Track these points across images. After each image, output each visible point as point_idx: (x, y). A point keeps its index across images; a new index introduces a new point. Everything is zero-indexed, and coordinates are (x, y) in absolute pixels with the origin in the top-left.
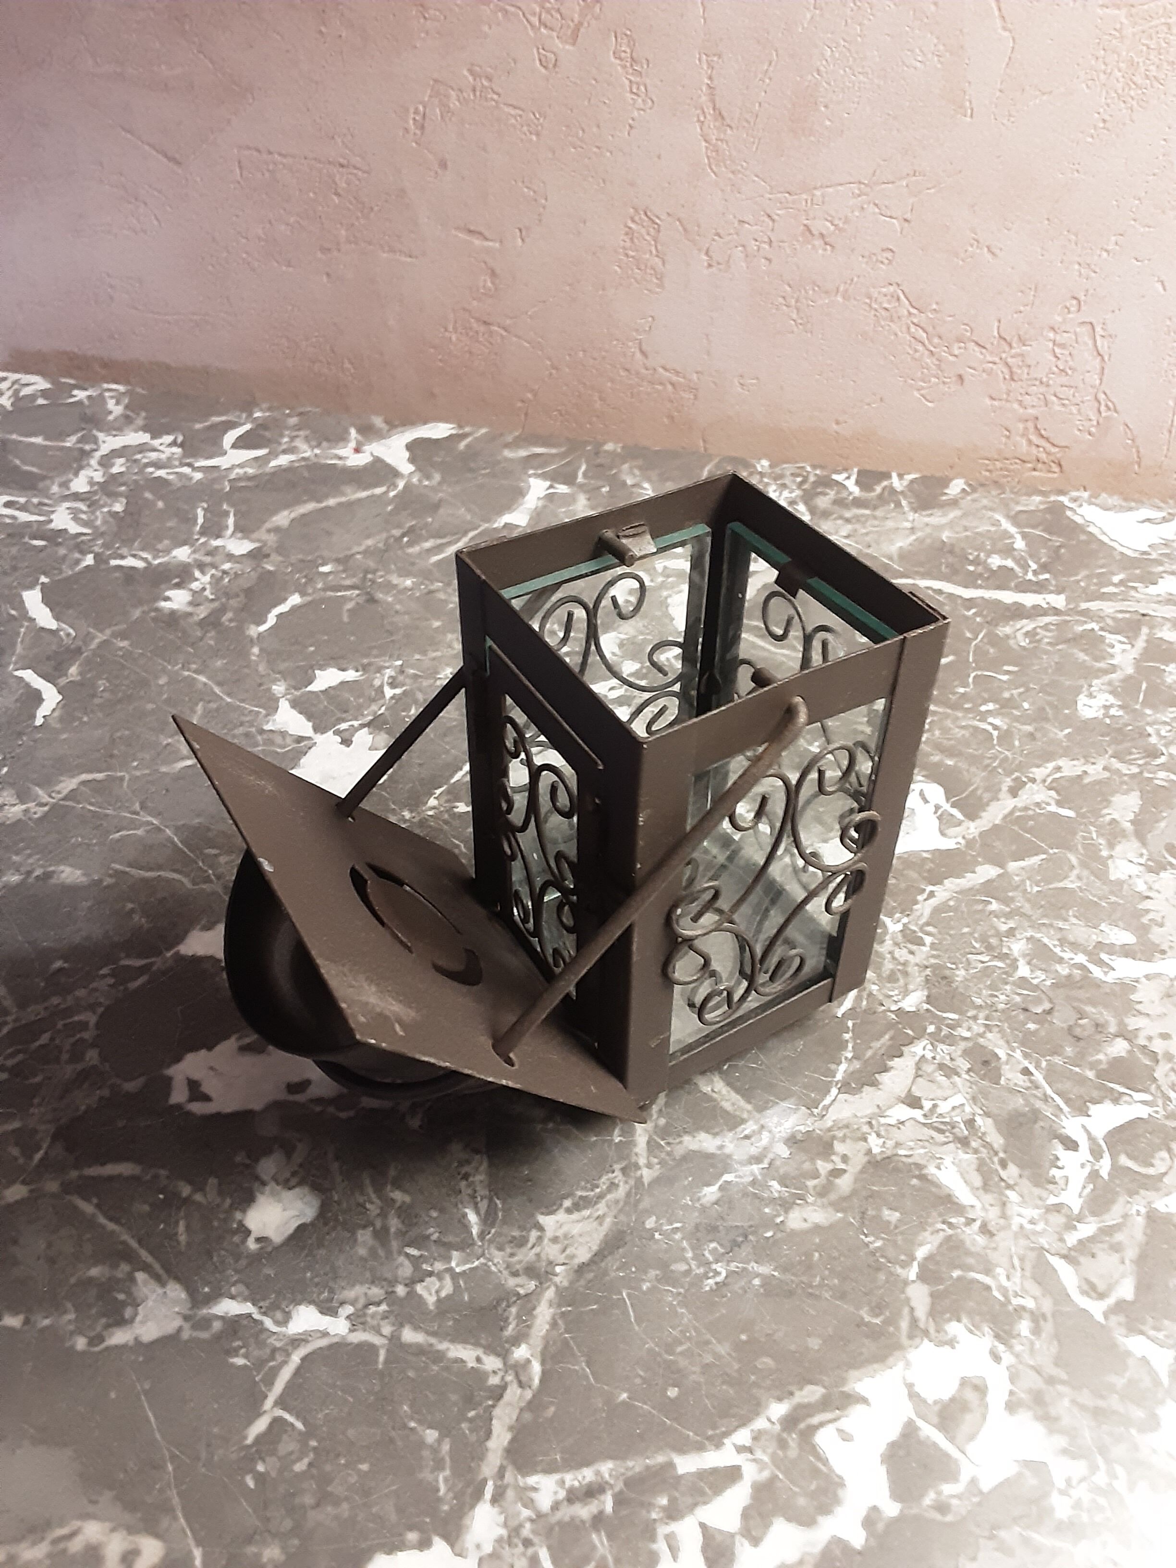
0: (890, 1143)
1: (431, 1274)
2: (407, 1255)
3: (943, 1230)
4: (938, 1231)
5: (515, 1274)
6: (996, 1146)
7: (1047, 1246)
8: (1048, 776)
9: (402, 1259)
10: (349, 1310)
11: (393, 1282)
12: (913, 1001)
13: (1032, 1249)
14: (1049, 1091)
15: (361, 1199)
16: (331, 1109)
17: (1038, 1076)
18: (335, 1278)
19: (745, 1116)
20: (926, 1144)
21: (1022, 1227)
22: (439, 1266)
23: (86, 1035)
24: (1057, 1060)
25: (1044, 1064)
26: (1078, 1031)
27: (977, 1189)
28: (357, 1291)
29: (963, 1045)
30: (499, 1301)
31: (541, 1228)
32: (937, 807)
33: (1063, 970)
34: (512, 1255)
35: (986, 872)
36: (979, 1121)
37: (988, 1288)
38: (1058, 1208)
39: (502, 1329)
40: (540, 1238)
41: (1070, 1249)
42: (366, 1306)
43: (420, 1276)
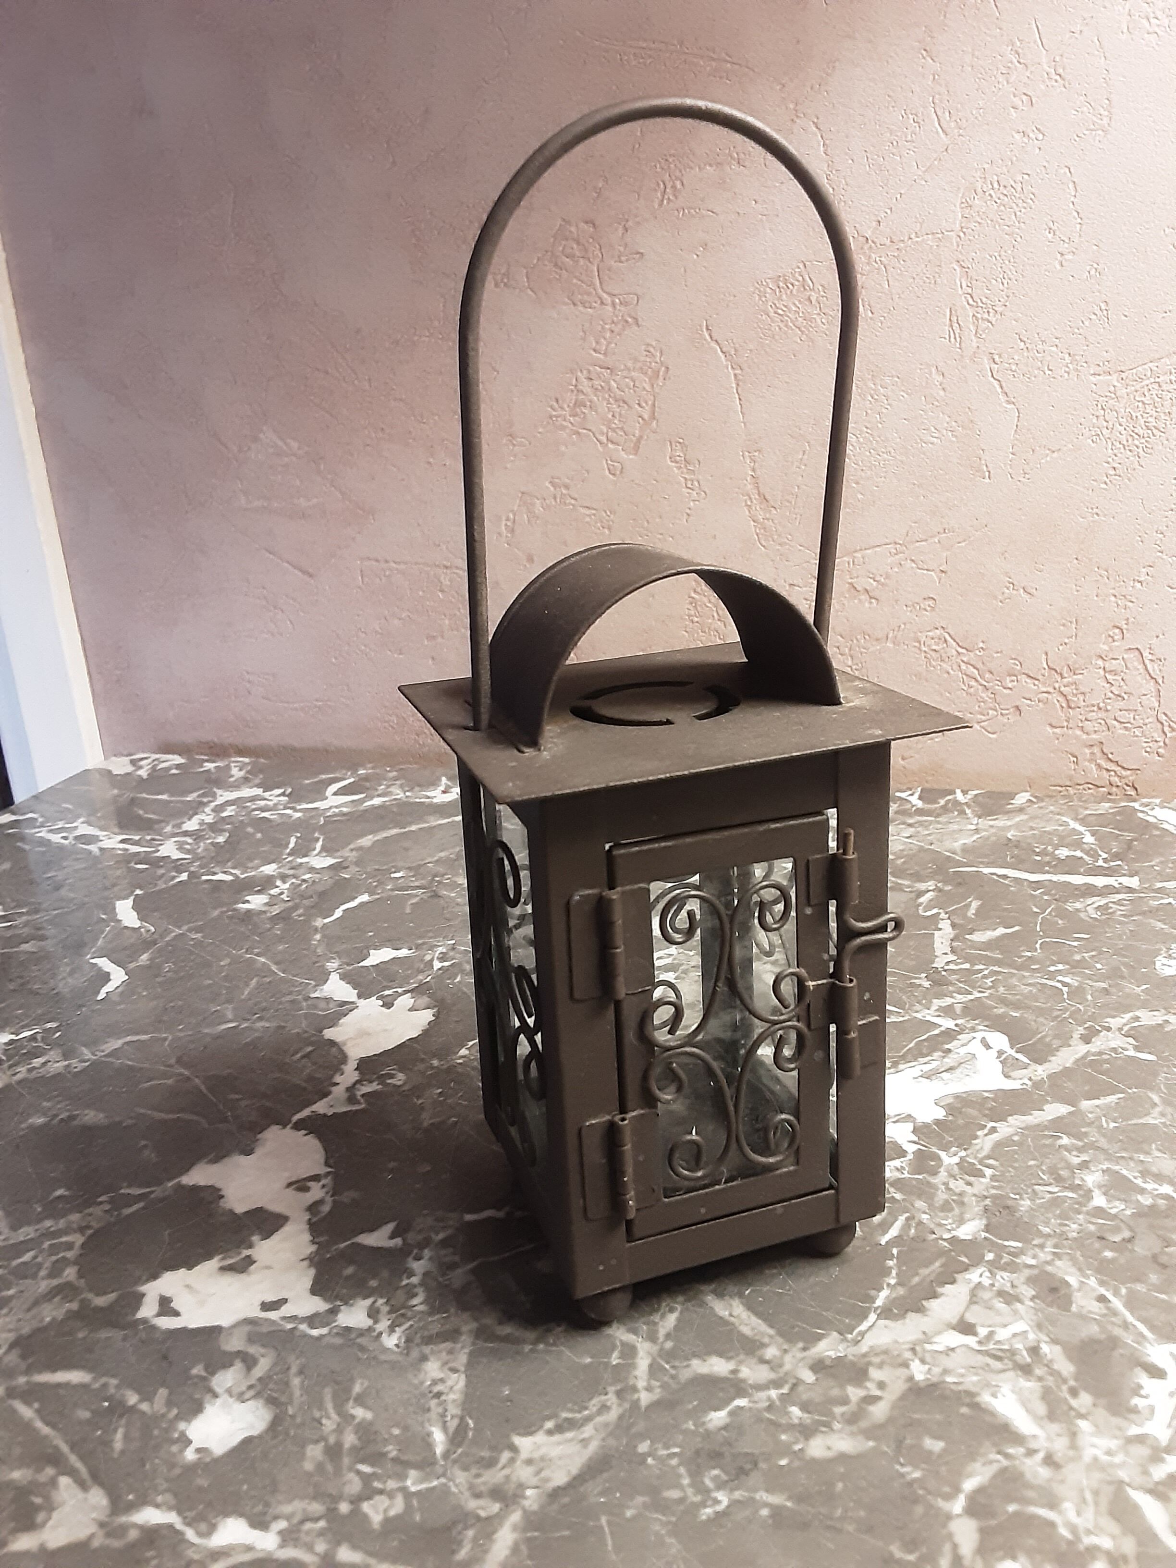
0: (936, 1370)
1: (381, 1492)
2: (358, 1472)
3: (998, 1461)
4: (991, 1462)
5: (478, 1496)
6: (1065, 1373)
7: (1127, 1480)
8: (1125, 1025)
9: (352, 1475)
10: (282, 1524)
11: (336, 1499)
12: (970, 1229)
13: (1110, 1483)
14: (1130, 1318)
15: (317, 1414)
16: (303, 1327)
17: (1117, 1304)
18: (274, 1491)
19: (766, 1340)
20: (980, 1371)
21: (1096, 1459)
22: (392, 1484)
23: (70, 1255)
24: (1139, 1287)
25: (1124, 1291)
26: (1164, 1259)
27: (1042, 1418)
28: (296, 1507)
29: (1027, 1272)
30: (454, 1523)
31: (514, 1449)
32: (1000, 1053)
33: (1146, 1201)
34: (478, 1476)
35: (1055, 1110)
36: (1045, 1348)
37: (1052, 1525)
38: (1141, 1439)
39: (453, 1552)
40: (512, 1460)
41: (1157, 1483)
42: (302, 1522)
43: (368, 1493)
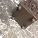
8: (34, 35)
12: (11, 25)
17: (6, 34)
24: (8, 36)
26: (11, 37)
29: (8, 28)
33: (17, 36)
35: (24, 31)
